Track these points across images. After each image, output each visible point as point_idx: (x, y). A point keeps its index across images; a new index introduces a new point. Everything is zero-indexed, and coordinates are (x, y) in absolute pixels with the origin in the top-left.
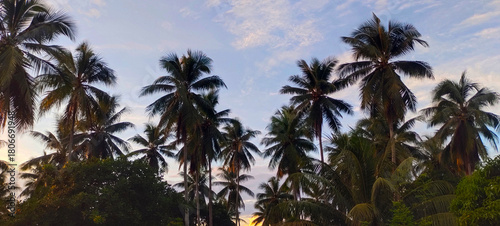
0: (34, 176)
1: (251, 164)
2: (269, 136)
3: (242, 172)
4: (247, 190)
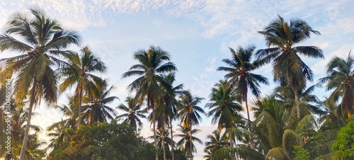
0: (56, 135)
1: (199, 121)
2: (210, 102)
3: (193, 127)
4: (197, 139)
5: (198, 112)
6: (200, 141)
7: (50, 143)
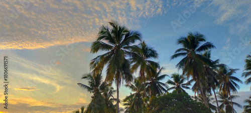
0: (128, 104)
2: (246, 71)
4: (236, 104)
5: (233, 81)
6: (239, 106)
7: (125, 110)
